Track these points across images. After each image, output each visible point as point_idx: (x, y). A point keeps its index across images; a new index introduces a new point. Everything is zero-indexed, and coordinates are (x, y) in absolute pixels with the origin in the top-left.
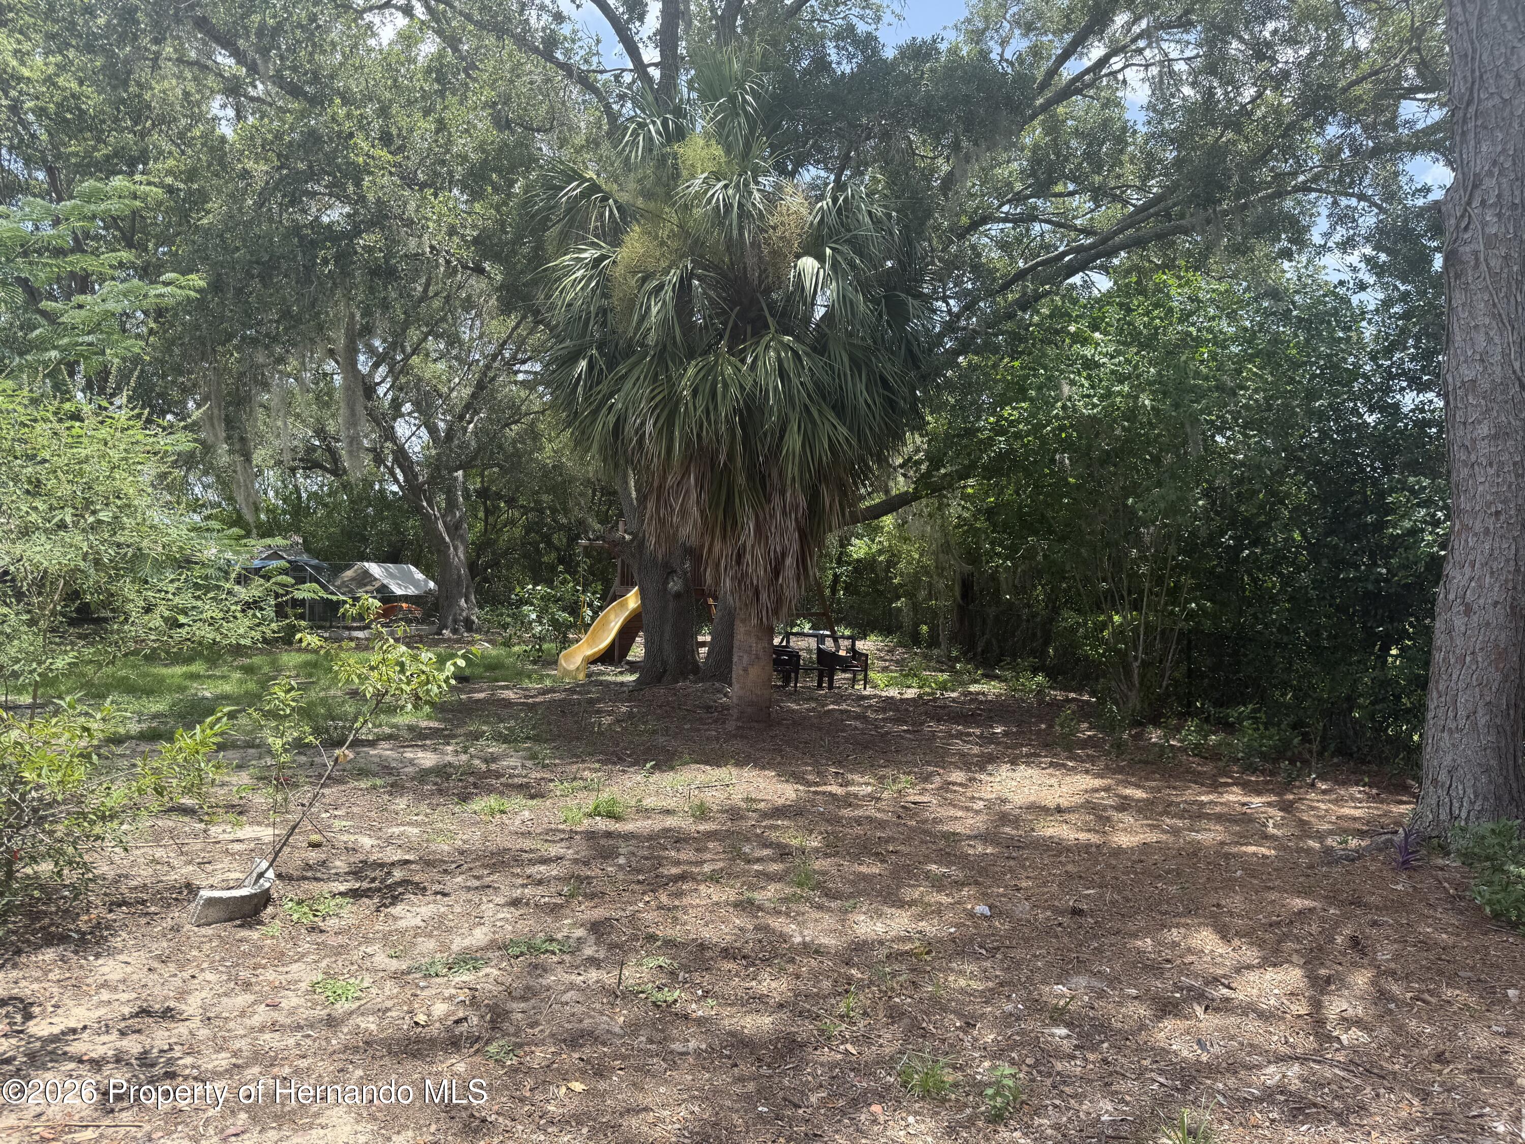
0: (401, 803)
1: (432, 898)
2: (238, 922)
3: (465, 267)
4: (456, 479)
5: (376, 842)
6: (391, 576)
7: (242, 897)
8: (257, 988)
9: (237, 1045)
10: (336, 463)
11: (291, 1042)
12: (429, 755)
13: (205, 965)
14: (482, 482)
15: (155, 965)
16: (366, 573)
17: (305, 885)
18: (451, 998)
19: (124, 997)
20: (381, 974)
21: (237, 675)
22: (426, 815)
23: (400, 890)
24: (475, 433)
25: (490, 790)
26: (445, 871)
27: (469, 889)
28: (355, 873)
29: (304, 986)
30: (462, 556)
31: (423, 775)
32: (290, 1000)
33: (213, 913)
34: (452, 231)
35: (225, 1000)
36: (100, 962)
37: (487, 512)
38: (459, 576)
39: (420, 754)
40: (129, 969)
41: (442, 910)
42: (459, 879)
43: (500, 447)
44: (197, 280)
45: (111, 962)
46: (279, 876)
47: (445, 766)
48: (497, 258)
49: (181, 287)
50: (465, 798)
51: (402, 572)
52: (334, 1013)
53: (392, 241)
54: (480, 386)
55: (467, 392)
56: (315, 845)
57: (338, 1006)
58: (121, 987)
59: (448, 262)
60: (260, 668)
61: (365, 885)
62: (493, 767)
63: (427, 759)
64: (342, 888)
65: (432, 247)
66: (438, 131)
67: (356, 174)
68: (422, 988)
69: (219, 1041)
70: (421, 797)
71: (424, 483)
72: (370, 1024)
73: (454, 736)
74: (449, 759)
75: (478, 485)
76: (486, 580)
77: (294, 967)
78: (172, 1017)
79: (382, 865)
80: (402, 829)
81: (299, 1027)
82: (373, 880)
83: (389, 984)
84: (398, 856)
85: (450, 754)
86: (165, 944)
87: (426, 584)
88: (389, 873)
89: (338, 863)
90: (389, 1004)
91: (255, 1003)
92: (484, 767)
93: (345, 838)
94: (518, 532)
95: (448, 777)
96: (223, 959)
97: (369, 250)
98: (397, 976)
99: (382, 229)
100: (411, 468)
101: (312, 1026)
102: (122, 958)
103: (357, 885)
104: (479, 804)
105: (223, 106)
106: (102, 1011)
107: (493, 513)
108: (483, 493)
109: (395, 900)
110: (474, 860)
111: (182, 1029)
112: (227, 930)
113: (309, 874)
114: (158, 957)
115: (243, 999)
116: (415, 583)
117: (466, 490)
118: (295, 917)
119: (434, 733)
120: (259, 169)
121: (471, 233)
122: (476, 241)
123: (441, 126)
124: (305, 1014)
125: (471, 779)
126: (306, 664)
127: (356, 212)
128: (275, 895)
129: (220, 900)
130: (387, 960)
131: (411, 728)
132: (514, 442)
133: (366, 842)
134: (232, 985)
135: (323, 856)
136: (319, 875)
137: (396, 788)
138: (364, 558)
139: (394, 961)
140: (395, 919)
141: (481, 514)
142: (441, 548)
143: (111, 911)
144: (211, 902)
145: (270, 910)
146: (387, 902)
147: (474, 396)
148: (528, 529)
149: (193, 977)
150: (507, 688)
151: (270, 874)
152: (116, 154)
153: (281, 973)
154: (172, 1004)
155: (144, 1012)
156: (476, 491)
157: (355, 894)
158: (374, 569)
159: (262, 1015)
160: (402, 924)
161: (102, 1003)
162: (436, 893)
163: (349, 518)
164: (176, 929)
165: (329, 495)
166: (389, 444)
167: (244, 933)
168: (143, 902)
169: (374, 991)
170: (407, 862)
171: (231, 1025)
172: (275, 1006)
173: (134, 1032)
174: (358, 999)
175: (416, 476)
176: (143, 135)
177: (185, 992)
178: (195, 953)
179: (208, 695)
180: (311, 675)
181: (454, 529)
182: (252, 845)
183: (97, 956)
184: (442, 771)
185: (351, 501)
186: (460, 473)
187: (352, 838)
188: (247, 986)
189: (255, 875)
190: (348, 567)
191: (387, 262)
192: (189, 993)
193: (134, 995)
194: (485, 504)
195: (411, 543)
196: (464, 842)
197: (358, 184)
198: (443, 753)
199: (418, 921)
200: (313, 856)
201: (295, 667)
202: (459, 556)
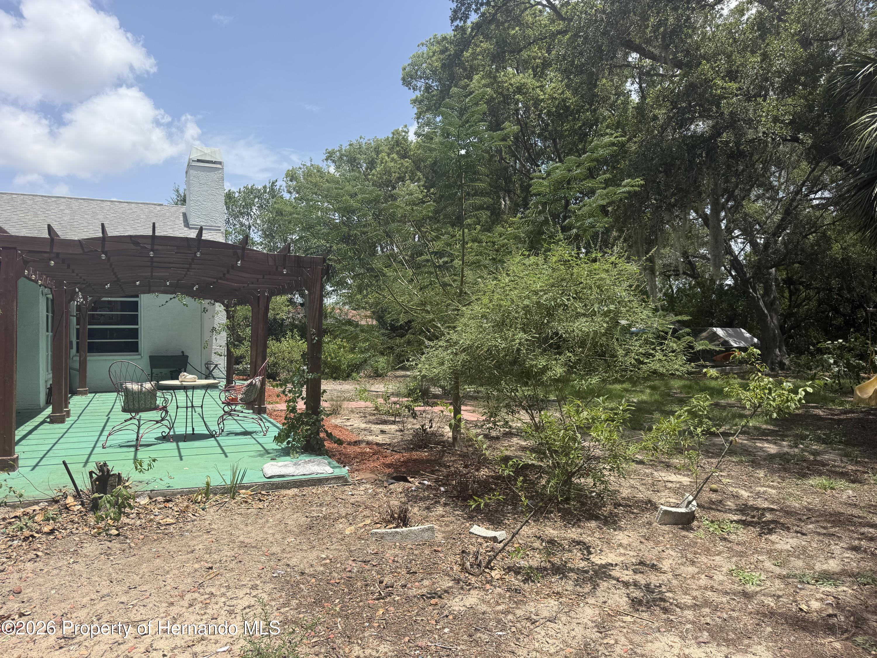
0: (761, 473)
1: (794, 534)
2: (680, 526)
3: (785, 140)
4: (770, 274)
5: (750, 495)
6: (729, 335)
7: (682, 513)
8: (699, 565)
9: (695, 593)
10: (694, 271)
11: (724, 600)
12: (772, 446)
13: (668, 546)
14: (787, 274)
15: (643, 540)
16: (715, 333)
17: (713, 513)
18: (822, 600)
19: (632, 553)
20: (771, 574)
21: (648, 391)
22: (779, 483)
23: (772, 526)
24: (784, 243)
25: (820, 474)
26: (800, 520)
27: (819, 534)
28: (741, 511)
29: (725, 570)
30: (776, 322)
31: (771, 457)
32: (719, 577)
33: (667, 518)
34: (776, 120)
35: (682, 567)
36: (616, 533)
37: (791, 293)
38: (774, 334)
39: (766, 445)
40: (630, 540)
41: (803, 543)
42: (811, 526)
43: (802, 250)
44: (639, 181)
45: (621, 534)
46: (698, 506)
47: (785, 454)
48: (806, 130)
49: (632, 186)
50: (803, 476)
51: (736, 332)
52: (746, 590)
53: (739, 135)
54: (787, 213)
55: (777, 218)
56: (715, 491)
57: (747, 586)
58: (628, 548)
59: (773, 140)
60: (659, 387)
61: (749, 519)
62: (818, 458)
63: (772, 449)
64: (735, 518)
65: (764, 133)
66: (762, 61)
67: (717, 101)
68: (800, 589)
69: (684, 589)
70: (773, 471)
71: (750, 278)
72: (770, 602)
73: (787, 436)
74: (786, 449)
75: (784, 276)
76: (791, 337)
77: (717, 558)
78: (656, 569)
79: (758, 509)
80: (765, 489)
81: (727, 593)
82: (753, 517)
83: (777, 581)
84: (766, 505)
85: (785, 446)
86: (645, 531)
87: (752, 340)
88: (763, 514)
89: (729, 503)
90: (780, 593)
91: (698, 573)
92: (812, 458)
93: (731, 489)
94: (814, 304)
95: (788, 461)
96: (676, 545)
97: (727, 143)
98: (780, 577)
99: (734, 129)
100: (742, 269)
101: (734, 594)
102: (626, 533)
103: (744, 518)
104: (814, 481)
105: (632, 84)
106: (622, 558)
107: (795, 294)
108: (789, 281)
109: (771, 531)
110: (818, 516)
111: (663, 577)
112: (675, 529)
113: (714, 507)
114: (644, 537)
115: (692, 570)
116: (745, 339)
117: (776, 279)
118: (711, 529)
119: (772, 433)
120: (661, 113)
121: (788, 118)
122: (791, 122)
123: (765, 56)
124: (728, 586)
125: (804, 464)
126: (685, 386)
127: (717, 123)
128: (697, 515)
129: (671, 512)
130: (773, 567)
131: (755, 428)
132: (812, 246)
133: (745, 494)
134: (684, 560)
135: (720, 498)
136: (719, 508)
137: (755, 464)
138: (712, 325)
139: (778, 568)
140: (773, 543)
141: (787, 294)
142: (762, 317)
143: (615, 508)
144: (666, 512)
145: (695, 523)
146: (766, 531)
147: (783, 219)
148: (820, 303)
149: (663, 551)
150: (816, 407)
151: (694, 503)
152: (584, 125)
153: (710, 560)
154: (655, 563)
155: (641, 563)
156: (783, 280)
157: (744, 523)
158: (720, 331)
159: (703, 581)
160: (778, 547)
161: (621, 554)
162: (797, 532)
163: (701, 302)
164: (650, 523)
165: (689, 290)
166: (728, 257)
167: (684, 533)
168: (630, 506)
169: (768, 583)
170: (772, 510)
171: (689, 581)
172: (711, 578)
173: (640, 572)
174: (760, 586)
175: (745, 274)
176: (595, 110)
177: (660, 558)
178: (661, 538)
179: (635, 400)
180: (689, 393)
181: (770, 305)
182: (678, 485)
183: (615, 530)
184: (782, 457)
185: (703, 292)
186: (774, 269)
187: (735, 490)
188: (693, 563)
189: (686, 502)
190: (705, 330)
191: (738, 148)
192: (663, 559)
193: (636, 554)
194: (789, 288)
195: (740, 315)
196: (809, 503)
197: (718, 107)
198: (781, 446)
199: (788, 547)
200: (714, 496)
201: (678, 388)
202: (774, 322)
